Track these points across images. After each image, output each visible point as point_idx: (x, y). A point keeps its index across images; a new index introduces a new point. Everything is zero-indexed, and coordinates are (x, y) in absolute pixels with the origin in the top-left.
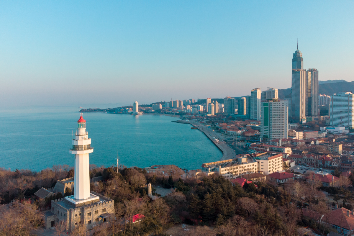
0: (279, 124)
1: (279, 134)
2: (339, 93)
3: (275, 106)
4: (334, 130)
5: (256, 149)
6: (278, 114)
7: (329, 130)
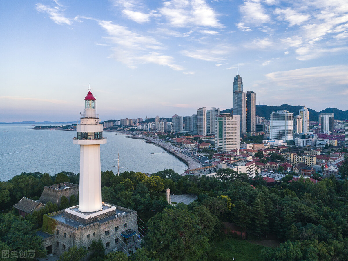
0: (233, 137)
1: (233, 145)
2: (277, 111)
3: (229, 121)
4: (274, 143)
5: (220, 158)
6: (231, 128)
7: (271, 143)
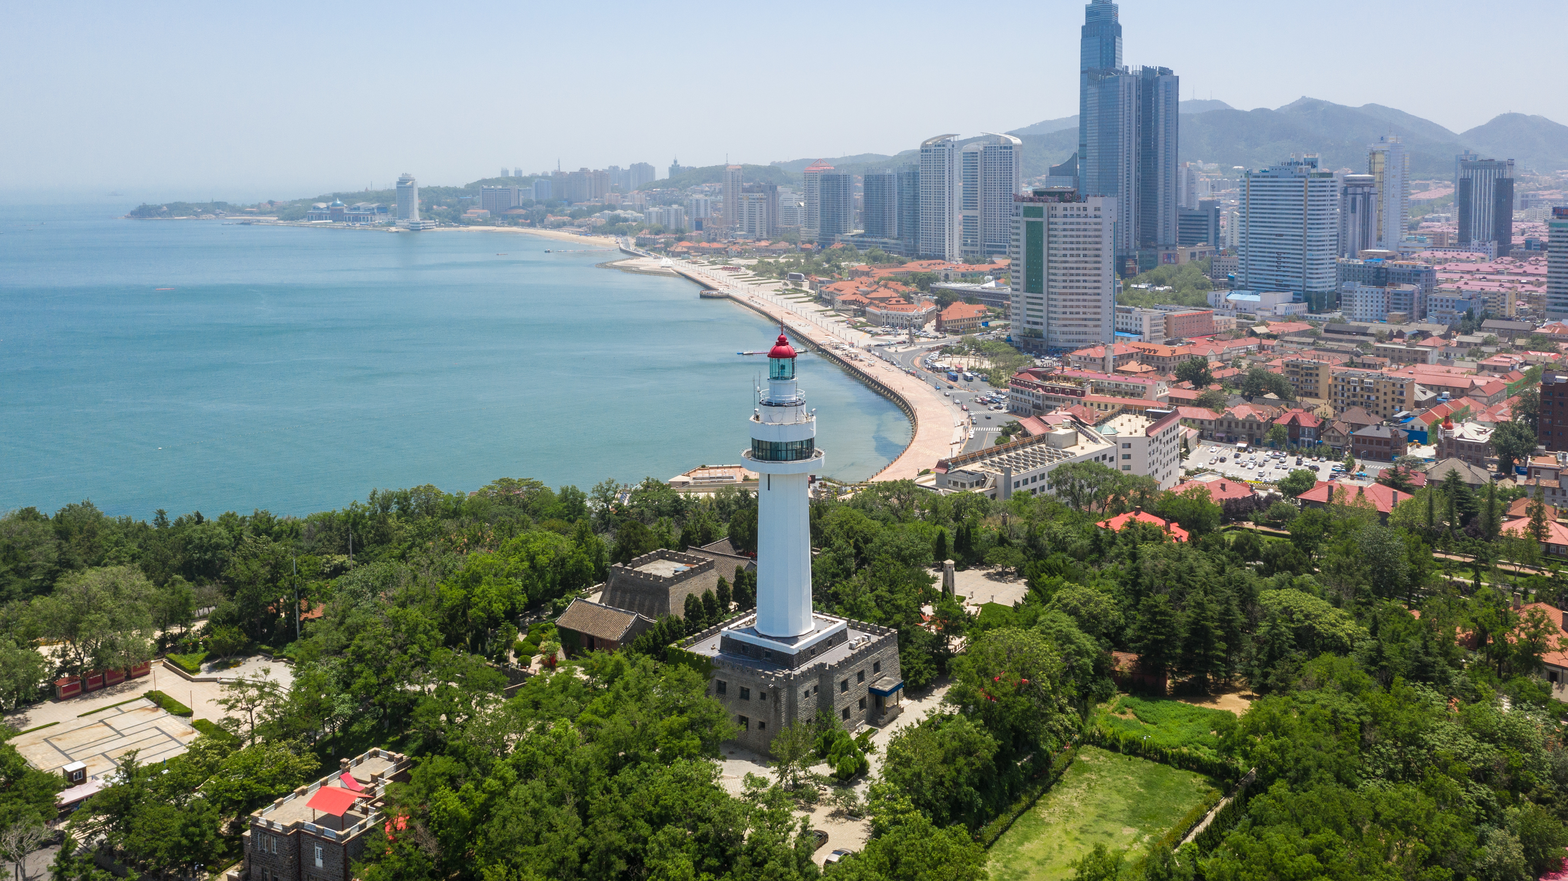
3: (1068, 220)
6: (1078, 249)
